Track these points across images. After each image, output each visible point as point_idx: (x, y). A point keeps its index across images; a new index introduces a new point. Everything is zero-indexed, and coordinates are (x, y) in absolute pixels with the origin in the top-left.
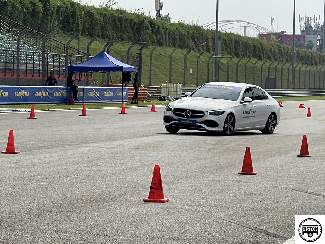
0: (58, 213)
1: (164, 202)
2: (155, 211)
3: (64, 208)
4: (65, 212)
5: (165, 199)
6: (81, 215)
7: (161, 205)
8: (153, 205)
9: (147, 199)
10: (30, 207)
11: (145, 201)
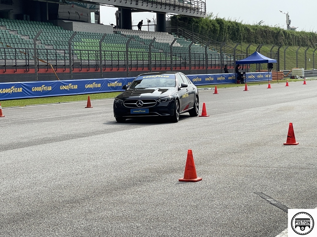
0: (233, 154)
1: (296, 144)
2: (291, 150)
3: (237, 150)
4: (237, 153)
5: (297, 143)
6: (247, 154)
7: (294, 146)
8: (289, 146)
9: (285, 143)
10: (217, 150)
11: (284, 144)
